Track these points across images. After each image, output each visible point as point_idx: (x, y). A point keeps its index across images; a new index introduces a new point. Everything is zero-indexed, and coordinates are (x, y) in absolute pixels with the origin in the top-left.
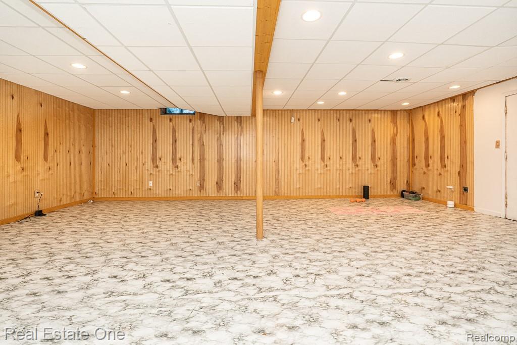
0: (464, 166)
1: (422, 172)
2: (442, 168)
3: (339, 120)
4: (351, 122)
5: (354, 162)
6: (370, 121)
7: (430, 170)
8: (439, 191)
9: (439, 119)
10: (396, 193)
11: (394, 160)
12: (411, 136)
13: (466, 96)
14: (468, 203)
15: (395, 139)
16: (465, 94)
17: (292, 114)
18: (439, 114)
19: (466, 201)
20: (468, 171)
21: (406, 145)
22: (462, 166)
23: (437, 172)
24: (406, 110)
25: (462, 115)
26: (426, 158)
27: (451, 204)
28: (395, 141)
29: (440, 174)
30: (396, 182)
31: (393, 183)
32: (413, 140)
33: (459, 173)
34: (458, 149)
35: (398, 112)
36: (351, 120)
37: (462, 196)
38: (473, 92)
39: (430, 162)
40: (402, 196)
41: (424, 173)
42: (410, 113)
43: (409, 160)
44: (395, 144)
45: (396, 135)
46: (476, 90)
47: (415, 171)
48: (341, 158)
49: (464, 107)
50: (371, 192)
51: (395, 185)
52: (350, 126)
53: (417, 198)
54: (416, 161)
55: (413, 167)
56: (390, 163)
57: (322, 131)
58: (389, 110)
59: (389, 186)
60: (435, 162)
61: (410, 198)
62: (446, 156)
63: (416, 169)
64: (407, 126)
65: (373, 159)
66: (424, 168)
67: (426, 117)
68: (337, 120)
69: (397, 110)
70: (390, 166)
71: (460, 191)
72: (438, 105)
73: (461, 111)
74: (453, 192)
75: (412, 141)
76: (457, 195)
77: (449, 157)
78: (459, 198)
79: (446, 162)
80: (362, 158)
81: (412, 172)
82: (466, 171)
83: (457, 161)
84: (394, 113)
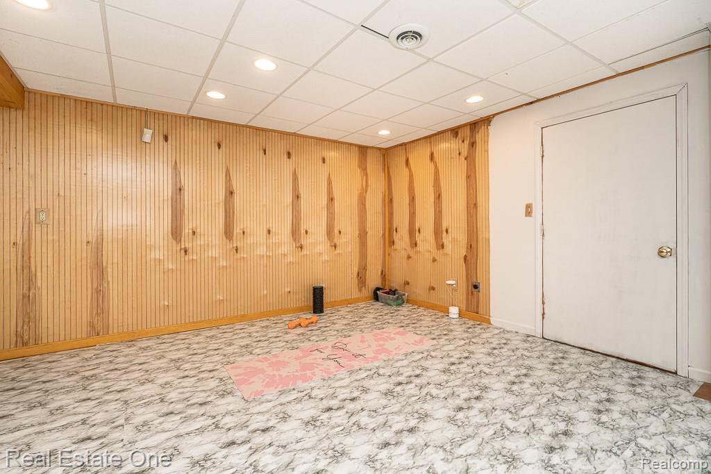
0: (474, 245)
1: (406, 256)
2: (438, 249)
3: (265, 151)
4: (289, 158)
5: (295, 240)
6: (324, 160)
7: (418, 252)
8: (434, 289)
9: (432, 165)
10: (367, 295)
11: (363, 235)
12: (387, 194)
13: (478, 125)
14: (481, 310)
15: (365, 198)
16: (474, 124)
17: (146, 122)
18: (432, 156)
19: (478, 306)
20: (480, 255)
21: (380, 209)
22: (471, 246)
23: (430, 257)
24: (379, 149)
25: (470, 159)
26: (412, 232)
27: (454, 311)
28: (365, 201)
29: (434, 260)
30: (366, 273)
31: (361, 278)
32: (391, 201)
33: (465, 257)
34: (463, 216)
35: (369, 151)
36: (289, 155)
37: (470, 296)
38: (487, 120)
39: (419, 238)
40: (376, 298)
41: (409, 257)
42: (386, 154)
43: (384, 234)
44: (364, 205)
45: (366, 191)
46: (494, 115)
47: (393, 254)
48: (269, 232)
49: (473, 146)
50: (327, 298)
51: (365, 279)
52: (287, 166)
53: (400, 301)
54: (396, 237)
55: (390, 246)
56: (358, 240)
57: (228, 172)
58: (355, 145)
59: (355, 281)
60: (426, 239)
61: (389, 301)
62: (444, 229)
63: (395, 250)
64: (382, 176)
65: (330, 233)
66: (409, 249)
67: (411, 161)
68: (262, 152)
69: (367, 147)
70: (358, 245)
71: (468, 290)
72: (431, 143)
73: (469, 152)
74: (455, 290)
75: (389, 201)
76: (461, 295)
77: (450, 231)
78: (465, 302)
79: (445, 241)
80: (310, 231)
81: (389, 255)
82: (477, 255)
83: (462, 238)
84: (363, 150)
